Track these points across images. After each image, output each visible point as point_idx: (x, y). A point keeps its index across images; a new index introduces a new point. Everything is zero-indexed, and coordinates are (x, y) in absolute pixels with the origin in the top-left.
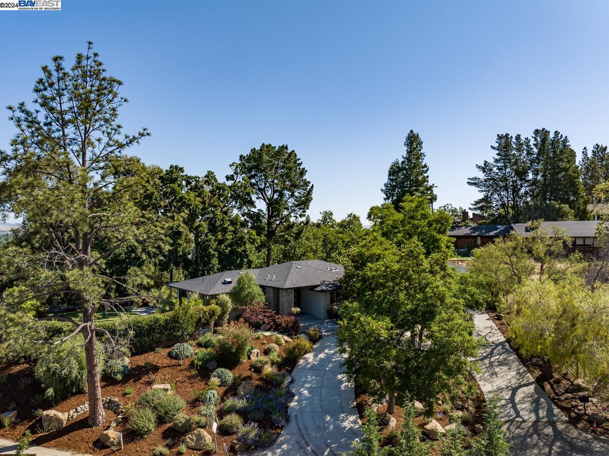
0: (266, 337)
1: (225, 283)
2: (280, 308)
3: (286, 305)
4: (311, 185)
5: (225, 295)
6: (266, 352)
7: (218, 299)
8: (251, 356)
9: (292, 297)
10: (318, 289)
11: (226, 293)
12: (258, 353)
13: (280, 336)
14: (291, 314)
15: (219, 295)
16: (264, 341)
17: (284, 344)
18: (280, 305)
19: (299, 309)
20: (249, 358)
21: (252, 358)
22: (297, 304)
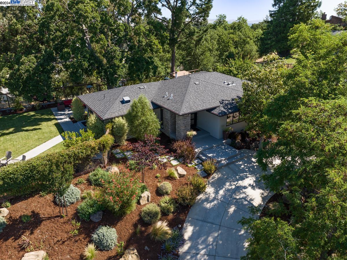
1: (123, 102)
3: (183, 128)
5: (121, 118)
7: (114, 124)
8: (141, 201)
9: (189, 121)
10: (216, 112)
12: (148, 197)
14: (186, 138)
16: (158, 175)
17: (178, 178)
18: (177, 127)
19: (194, 133)
21: (141, 204)
22: (193, 127)
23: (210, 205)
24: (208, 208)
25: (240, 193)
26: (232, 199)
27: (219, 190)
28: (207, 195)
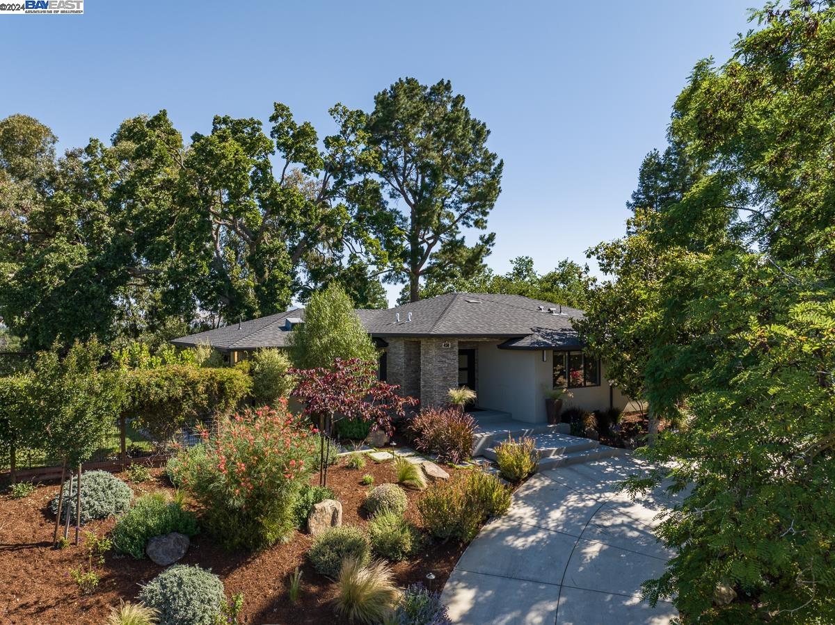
0: (377, 463)
1: (287, 328)
2: (422, 389)
3: (438, 382)
4: (497, 162)
6: (367, 510)
7: (255, 359)
8: (312, 523)
9: (453, 362)
10: (525, 343)
11: (279, 348)
12: (335, 512)
13: (415, 461)
14: (449, 405)
15: (259, 350)
16: (368, 477)
17: (426, 486)
18: (422, 383)
19: (470, 394)
20: (304, 528)
21: (313, 530)
22: (466, 381)
23: (526, 541)
24: (521, 548)
25: (614, 515)
26: (589, 527)
27: (549, 511)
28: (514, 521)
